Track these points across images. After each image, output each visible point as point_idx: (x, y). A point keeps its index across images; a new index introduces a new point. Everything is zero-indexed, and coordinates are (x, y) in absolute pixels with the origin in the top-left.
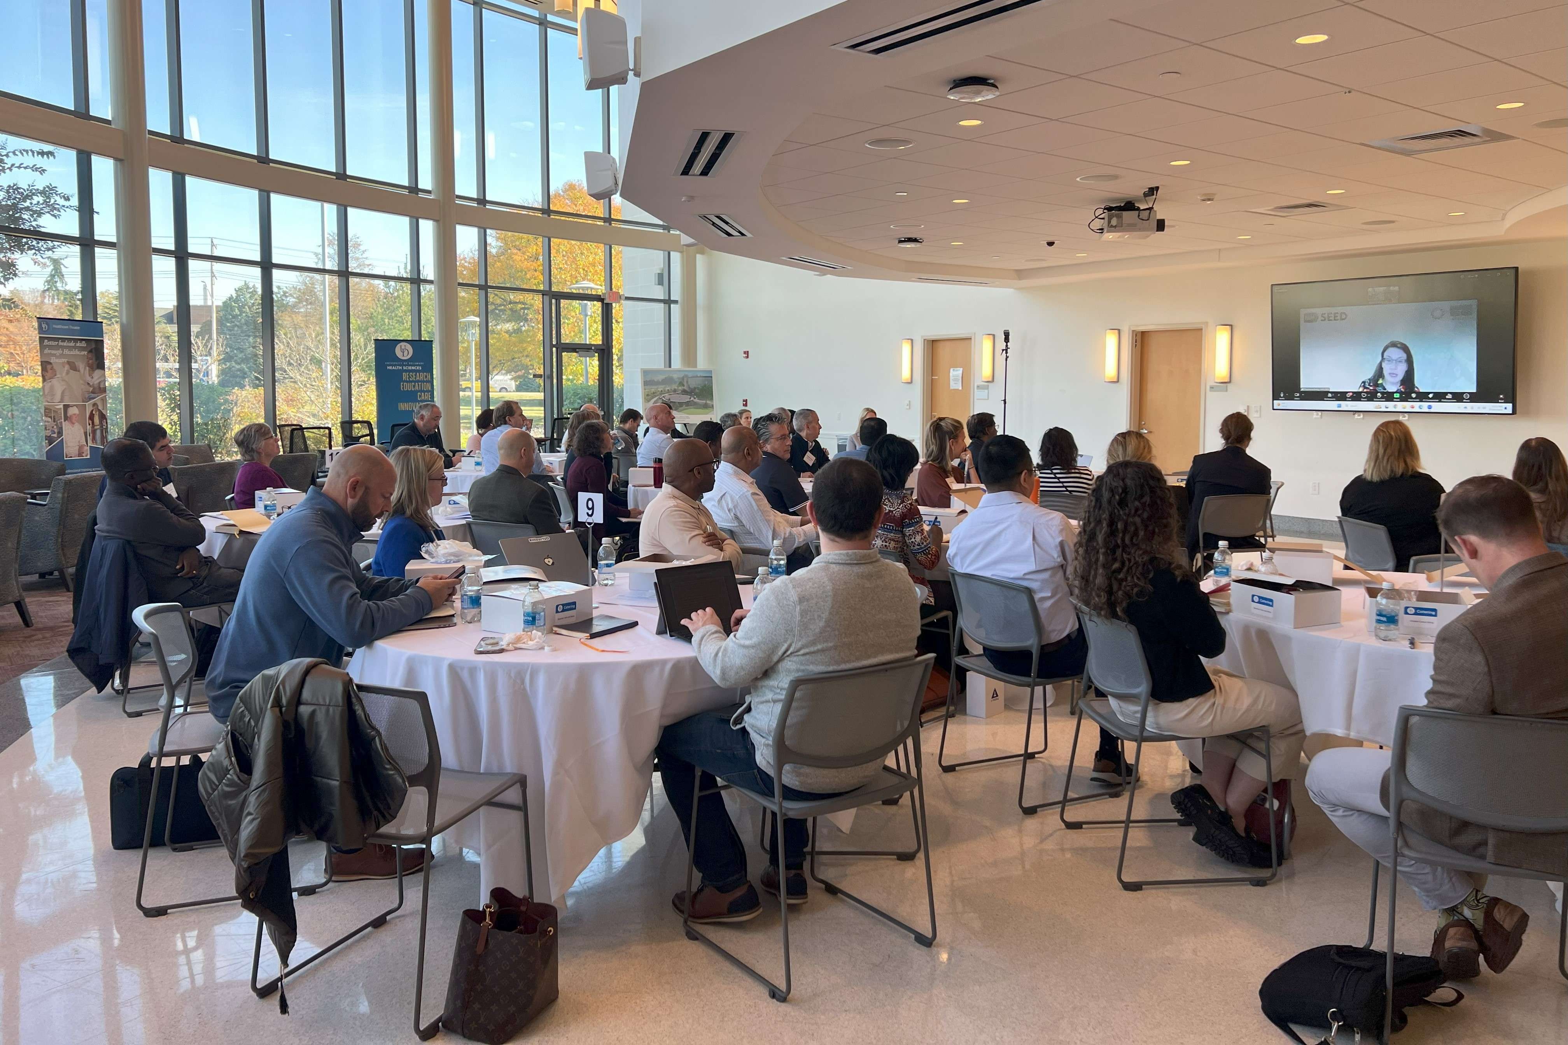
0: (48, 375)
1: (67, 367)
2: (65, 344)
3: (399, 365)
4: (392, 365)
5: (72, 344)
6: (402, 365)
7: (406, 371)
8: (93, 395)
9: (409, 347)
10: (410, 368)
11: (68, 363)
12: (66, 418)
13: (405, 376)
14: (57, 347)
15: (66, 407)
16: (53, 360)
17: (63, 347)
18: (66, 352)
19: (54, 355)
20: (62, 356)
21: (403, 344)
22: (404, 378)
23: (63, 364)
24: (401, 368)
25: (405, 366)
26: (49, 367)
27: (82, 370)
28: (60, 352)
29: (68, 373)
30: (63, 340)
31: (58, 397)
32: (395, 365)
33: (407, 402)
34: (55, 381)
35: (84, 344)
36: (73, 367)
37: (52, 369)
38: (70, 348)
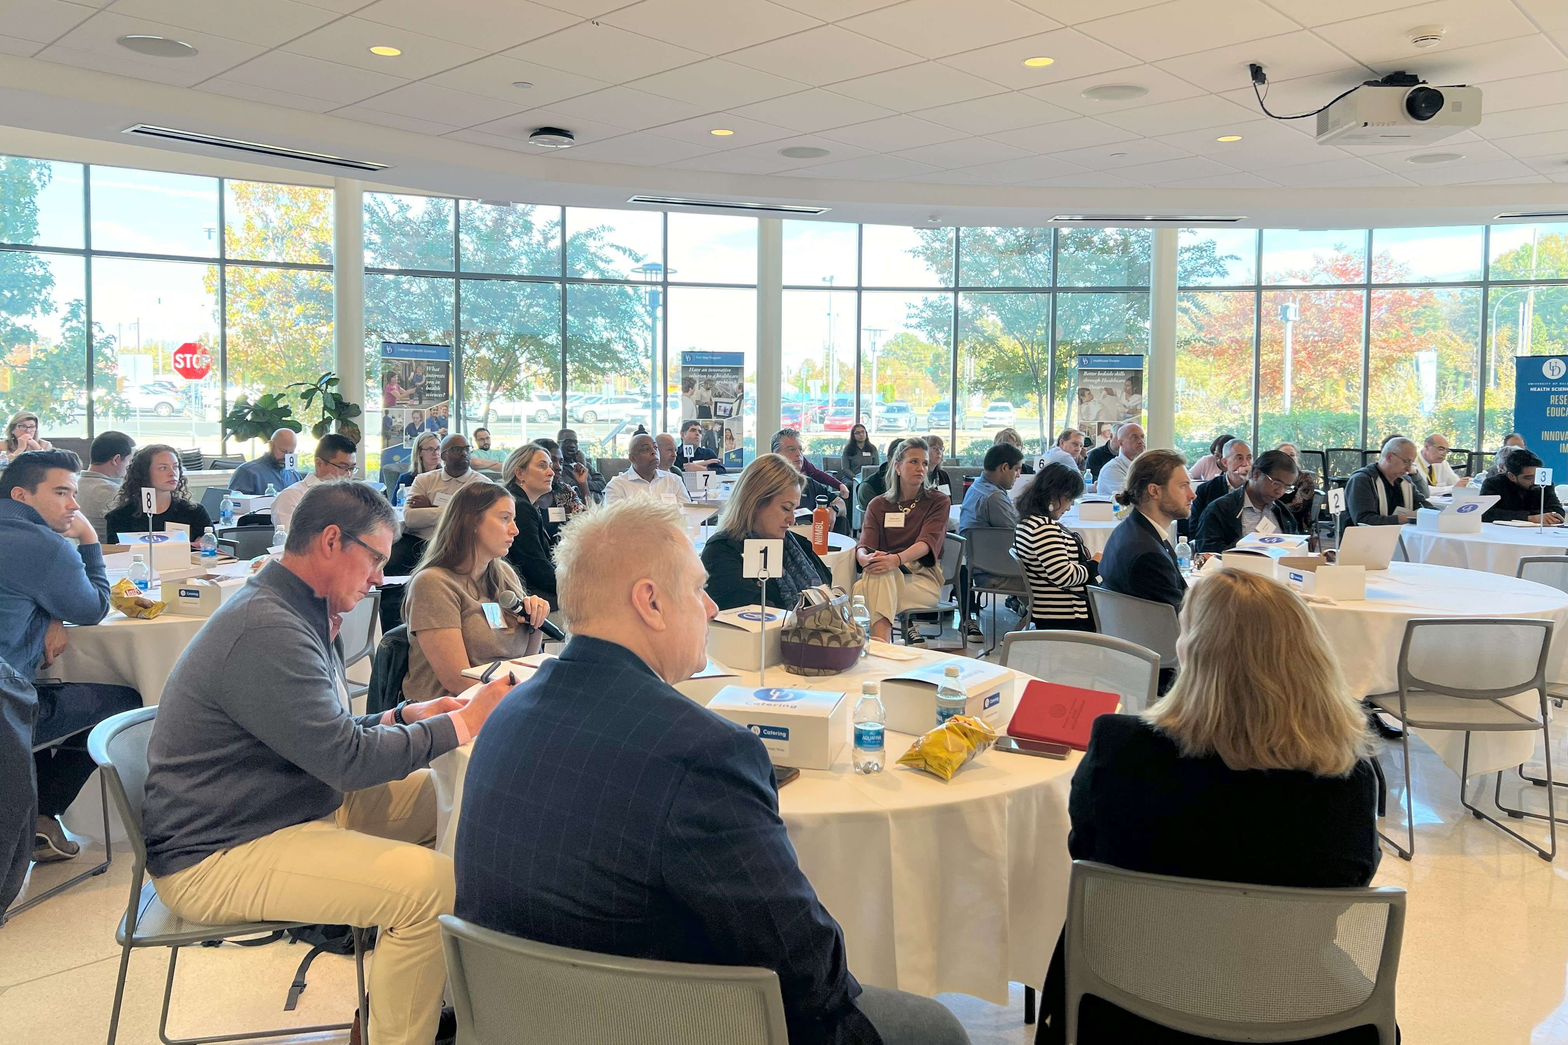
0: (1085, 399)
1: (1104, 392)
2: (1104, 374)
3: (1547, 386)
4: (1537, 387)
5: (1111, 374)
6: (1551, 387)
7: (1555, 393)
8: (1128, 415)
9: (1561, 364)
10: (1560, 389)
11: (1106, 389)
12: (1100, 433)
13: (1553, 399)
14: (1096, 377)
15: (1100, 425)
16: (1090, 387)
17: (1101, 377)
18: (1105, 380)
19: (1093, 383)
20: (1099, 384)
21: (1553, 360)
22: (1552, 402)
23: (1101, 391)
24: (1548, 389)
25: (1555, 386)
26: (1087, 393)
27: (1119, 395)
28: (1099, 380)
29: (1104, 398)
30: (1102, 371)
31: (1093, 417)
32: (1540, 386)
33: (1554, 430)
34: (1091, 404)
35: (1122, 374)
36: (1110, 392)
37: (1089, 394)
38: (1109, 378)
